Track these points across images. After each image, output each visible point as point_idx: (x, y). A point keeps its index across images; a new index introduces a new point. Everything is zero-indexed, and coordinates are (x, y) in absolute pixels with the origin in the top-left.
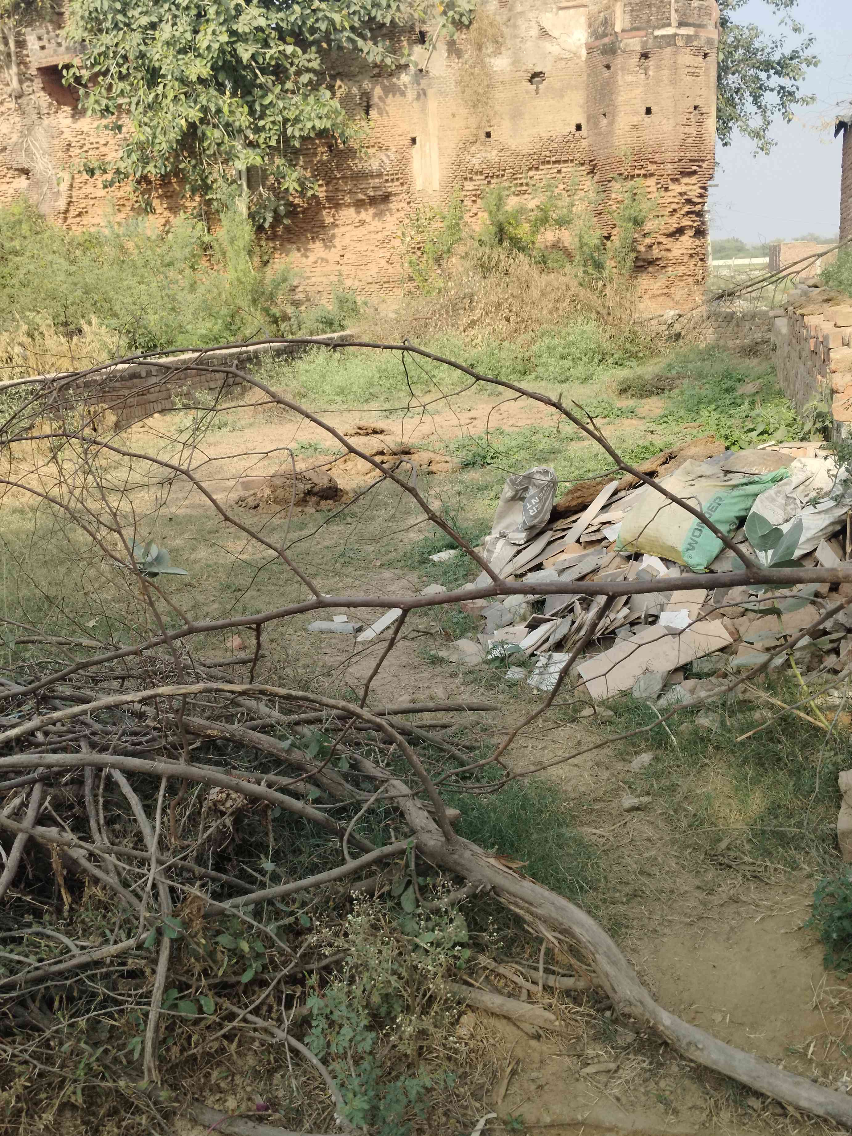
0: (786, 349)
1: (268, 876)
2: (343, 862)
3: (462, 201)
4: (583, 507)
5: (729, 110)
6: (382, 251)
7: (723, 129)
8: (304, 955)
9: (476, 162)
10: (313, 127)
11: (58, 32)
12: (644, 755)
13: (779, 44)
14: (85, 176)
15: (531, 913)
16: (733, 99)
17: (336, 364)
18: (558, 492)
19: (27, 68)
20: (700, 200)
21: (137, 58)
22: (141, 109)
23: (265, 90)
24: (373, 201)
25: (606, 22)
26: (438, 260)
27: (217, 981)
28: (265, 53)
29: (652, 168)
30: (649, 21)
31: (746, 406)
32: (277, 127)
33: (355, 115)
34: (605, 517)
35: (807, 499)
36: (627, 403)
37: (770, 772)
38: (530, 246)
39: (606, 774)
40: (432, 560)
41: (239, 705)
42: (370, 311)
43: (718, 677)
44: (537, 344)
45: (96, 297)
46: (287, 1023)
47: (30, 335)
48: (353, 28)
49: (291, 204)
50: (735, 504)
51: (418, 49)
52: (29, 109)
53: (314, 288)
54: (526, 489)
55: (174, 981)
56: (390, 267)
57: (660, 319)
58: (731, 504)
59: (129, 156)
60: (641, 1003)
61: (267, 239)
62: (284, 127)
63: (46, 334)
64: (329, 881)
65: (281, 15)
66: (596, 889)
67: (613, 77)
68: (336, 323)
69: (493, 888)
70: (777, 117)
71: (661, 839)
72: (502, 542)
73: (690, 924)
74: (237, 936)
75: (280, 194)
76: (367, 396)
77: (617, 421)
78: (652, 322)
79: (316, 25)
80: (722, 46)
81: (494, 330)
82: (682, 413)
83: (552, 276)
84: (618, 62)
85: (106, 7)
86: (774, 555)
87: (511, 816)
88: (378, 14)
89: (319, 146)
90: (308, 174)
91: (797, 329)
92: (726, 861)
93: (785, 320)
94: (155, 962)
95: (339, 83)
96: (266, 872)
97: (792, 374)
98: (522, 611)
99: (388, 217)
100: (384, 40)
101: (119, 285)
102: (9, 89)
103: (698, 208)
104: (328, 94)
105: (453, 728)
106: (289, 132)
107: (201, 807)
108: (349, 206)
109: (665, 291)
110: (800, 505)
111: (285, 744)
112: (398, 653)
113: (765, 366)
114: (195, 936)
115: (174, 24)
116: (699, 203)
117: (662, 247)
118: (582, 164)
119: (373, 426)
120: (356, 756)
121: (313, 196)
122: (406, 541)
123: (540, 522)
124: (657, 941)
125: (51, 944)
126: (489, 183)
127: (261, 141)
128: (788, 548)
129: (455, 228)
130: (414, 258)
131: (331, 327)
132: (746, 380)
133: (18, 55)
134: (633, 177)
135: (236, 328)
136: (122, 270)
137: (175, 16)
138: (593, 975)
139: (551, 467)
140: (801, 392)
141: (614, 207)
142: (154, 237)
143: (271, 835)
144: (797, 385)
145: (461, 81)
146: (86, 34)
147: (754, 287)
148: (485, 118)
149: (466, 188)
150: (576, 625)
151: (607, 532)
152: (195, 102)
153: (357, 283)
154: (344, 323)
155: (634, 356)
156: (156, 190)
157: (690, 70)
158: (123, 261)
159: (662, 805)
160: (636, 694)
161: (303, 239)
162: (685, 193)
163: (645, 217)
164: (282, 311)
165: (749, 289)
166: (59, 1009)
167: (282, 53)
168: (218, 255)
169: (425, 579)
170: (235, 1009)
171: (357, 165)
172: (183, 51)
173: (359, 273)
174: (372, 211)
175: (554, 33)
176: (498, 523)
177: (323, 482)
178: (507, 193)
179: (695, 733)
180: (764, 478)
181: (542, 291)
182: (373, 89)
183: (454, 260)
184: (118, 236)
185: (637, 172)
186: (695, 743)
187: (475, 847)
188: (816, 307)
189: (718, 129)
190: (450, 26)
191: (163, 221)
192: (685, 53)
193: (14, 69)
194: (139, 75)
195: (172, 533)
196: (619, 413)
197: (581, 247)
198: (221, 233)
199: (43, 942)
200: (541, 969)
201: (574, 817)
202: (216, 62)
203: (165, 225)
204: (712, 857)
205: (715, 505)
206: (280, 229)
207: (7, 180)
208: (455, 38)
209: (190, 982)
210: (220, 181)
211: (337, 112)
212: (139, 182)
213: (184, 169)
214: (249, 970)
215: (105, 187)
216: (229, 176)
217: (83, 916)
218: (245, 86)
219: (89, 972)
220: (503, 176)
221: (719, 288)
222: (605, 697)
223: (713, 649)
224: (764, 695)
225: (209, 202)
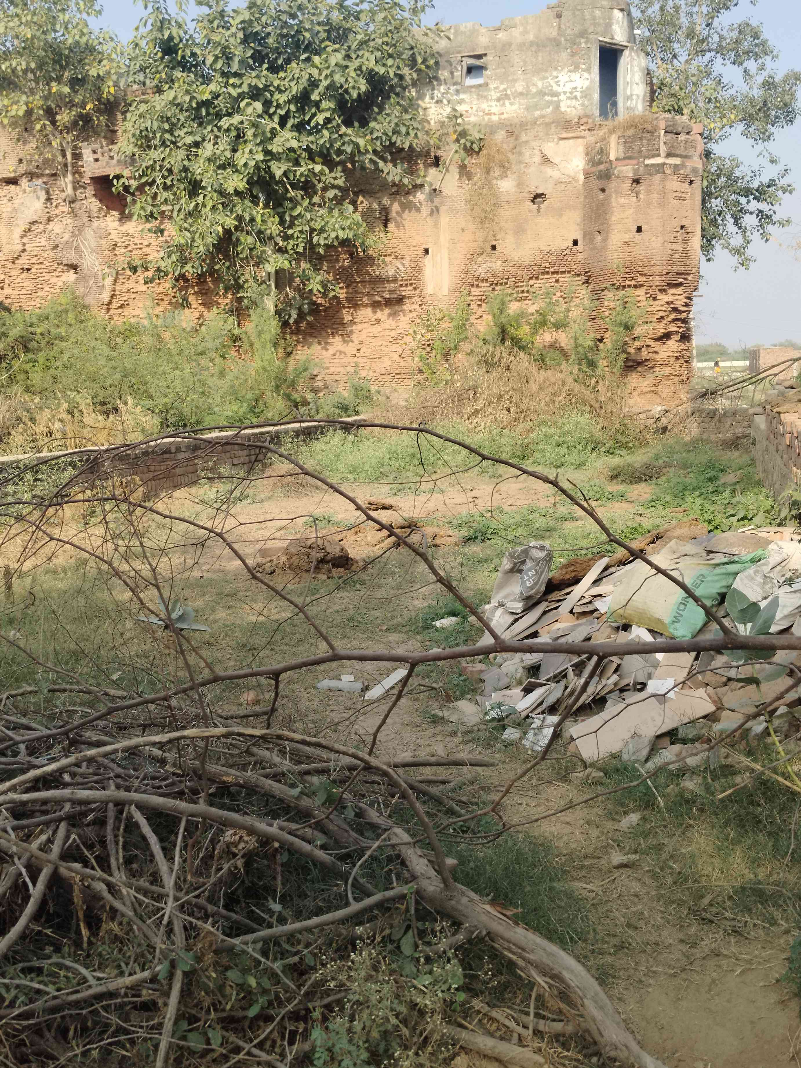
0: (765, 443)
1: (275, 917)
2: (347, 904)
3: (469, 305)
4: (577, 581)
5: (712, 229)
6: (395, 346)
7: (707, 247)
8: (307, 994)
9: (482, 271)
10: (337, 237)
11: (111, 147)
12: (632, 815)
13: (757, 174)
14: (128, 272)
15: (524, 959)
16: (716, 220)
17: (350, 446)
18: (553, 567)
19: (81, 177)
20: (685, 309)
21: (180, 171)
22: (182, 216)
23: (295, 203)
24: (388, 303)
25: (601, 152)
26: (446, 356)
27: (224, 1015)
28: (296, 171)
29: (642, 279)
30: (640, 151)
31: (727, 494)
32: (304, 236)
33: (375, 227)
34: (596, 590)
35: (784, 579)
36: (617, 487)
37: (750, 834)
38: (530, 345)
39: (595, 832)
40: (435, 626)
41: (253, 755)
42: (382, 399)
43: (702, 743)
44: (535, 433)
45: (133, 381)
46: (289, 1058)
47: (70, 412)
48: (375, 152)
49: (314, 303)
50: (717, 581)
51: (433, 171)
52: (81, 212)
53: (332, 377)
54: (523, 562)
55: (184, 1014)
56: (402, 360)
57: (649, 413)
58: (713, 581)
59: (169, 257)
60: (627, 1047)
61: (291, 333)
62: (311, 236)
63: (85, 411)
64: (333, 923)
65: (311, 138)
66: (585, 941)
67: (608, 198)
68: (352, 408)
69: (488, 933)
70: (756, 237)
71: (648, 894)
72: (500, 611)
73: (674, 976)
74: (245, 971)
75: (304, 294)
76: (378, 474)
77: (609, 504)
78: (641, 416)
79: (343, 148)
80: (706, 174)
81: (496, 418)
82: (668, 498)
83: (549, 372)
84: (612, 186)
85: (155, 127)
86: (752, 628)
87: (506, 869)
88: (398, 140)
89: (341, 254)
90: (331, 278)
91: (774, 425)
92: (708, 916)
93: (763, 418)
94: (167, 994)
95: (361, 198)
96: (274, 912)
97: (770, 466)
98: (518, 676)
99: (401, 317)
100: (402, 162)
101: (155, 370)
102: (64, 195)
103: (683, 316)
104: (351, 208)
105: (452, 784)
106: (315, 240)
107: (214, 849)
108: (366, 306)
109: (652, 389)
110: (777, 584)
111: (295, 792)
112: (401, 712)
113: (746, 458)
114: (207, 970)
115: (216, 143)
116: (684, 312)
117: (650, 349)
118: (578, 275)
119: (383, 501)
120: (361, 805)
121: (335, 297)
122: (411, 607)
123: (536, 593)
124: (642, 991)
125: (70, 975)
126: (493, 289)
127: (290, 247)
128: (765, 622)
129: (462, 327)
130: (424, 353)
131: (346, 412)
132: (728, 470)
133: (74, 165)
134: (624, 287)
135: (259, 410)
136: (158, 357)
137: (217, 137)
138: (581, 1019)
139: (547, 543)
140: (778, 483)
141: (607, 314)
142: (188, 329)
143: (279, 878)
144: (775, 476)
145: (471, 200)
146: (136, 150)
147: (736, 387)
148: (491, 232)
149: (473, 293)
150: (569, 690)
151: (599, 604)
152: (231, 211)
153: (371, 374)
154: (359, 408)
155: (624, 446)
156: (193, 287)
157: (677, 194)
158: (160, 349)
159: (648, 863)
160: (625, 757)
161: (324, 334)
162: (672, 302)
163: (635, 323)
164: (302, 397)
165: (731, 389)
166: (73, 1038)
167: (311, 171)
168: (246, 346)
169: (428, 643)
170: (241, 1043)
171: (375, 271)
172: (223, 167)
173: (373, 364)
174: (387, 311)
175: (556, 160)
176: (497, 593)
177: (335, 551)
178: (509, 298)
179: (681, 795)
180: (743, 558)
181: (540, 385)
182: (391, 205)
183: (460, 356)
184: (156, 327)
185: (628, 283)
186: (681, 805)
187: (472, 894)
188: (792, 406)
189: (702, 247)
190: (462, 152)
191: (197, 315)
192: (673, 180)
193: (70, 178)
194: (182, 187)
195: (193, 595)
196: (610, 496)
197: (576, 348)
198: (250, 327)
199: (62, 973)
200: (532, 1014)
201: (565, 872)
202: (252, 177)
203: (199, 319)
204: (695, 912)
205: (699, 582)
206: (303, 325)
207: (57, 274)
208: (466, 162)
209: (199, 1015)
210: (251, 281)
211: (358, 224)
212: (177, 280)
213: (219, 270)
214: (255, 1005)
215: (146, 283)
216: (259, 277)
217: (100, 949)
218: (276, 199)
219: (104, 1003)
220: (506, 283)
221: (703, 387)
222: (596, 759)
223: (697, 716)
224: (745, 761)
225: (240, 300)
